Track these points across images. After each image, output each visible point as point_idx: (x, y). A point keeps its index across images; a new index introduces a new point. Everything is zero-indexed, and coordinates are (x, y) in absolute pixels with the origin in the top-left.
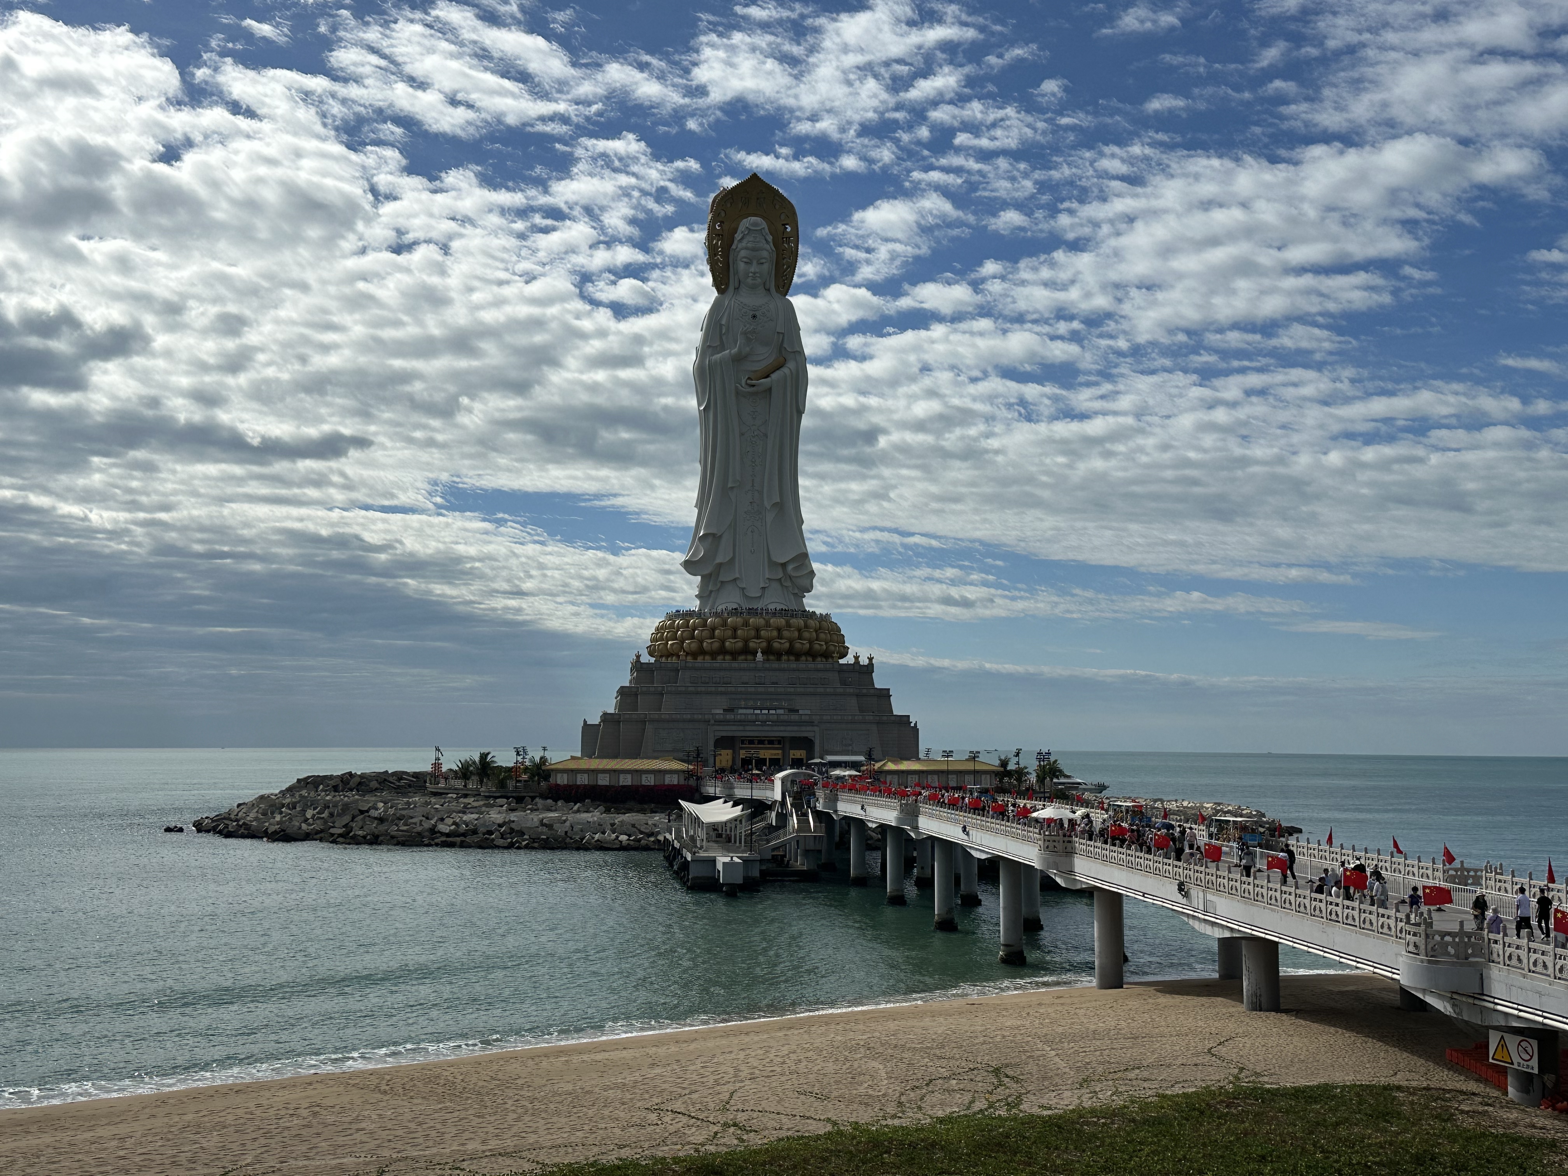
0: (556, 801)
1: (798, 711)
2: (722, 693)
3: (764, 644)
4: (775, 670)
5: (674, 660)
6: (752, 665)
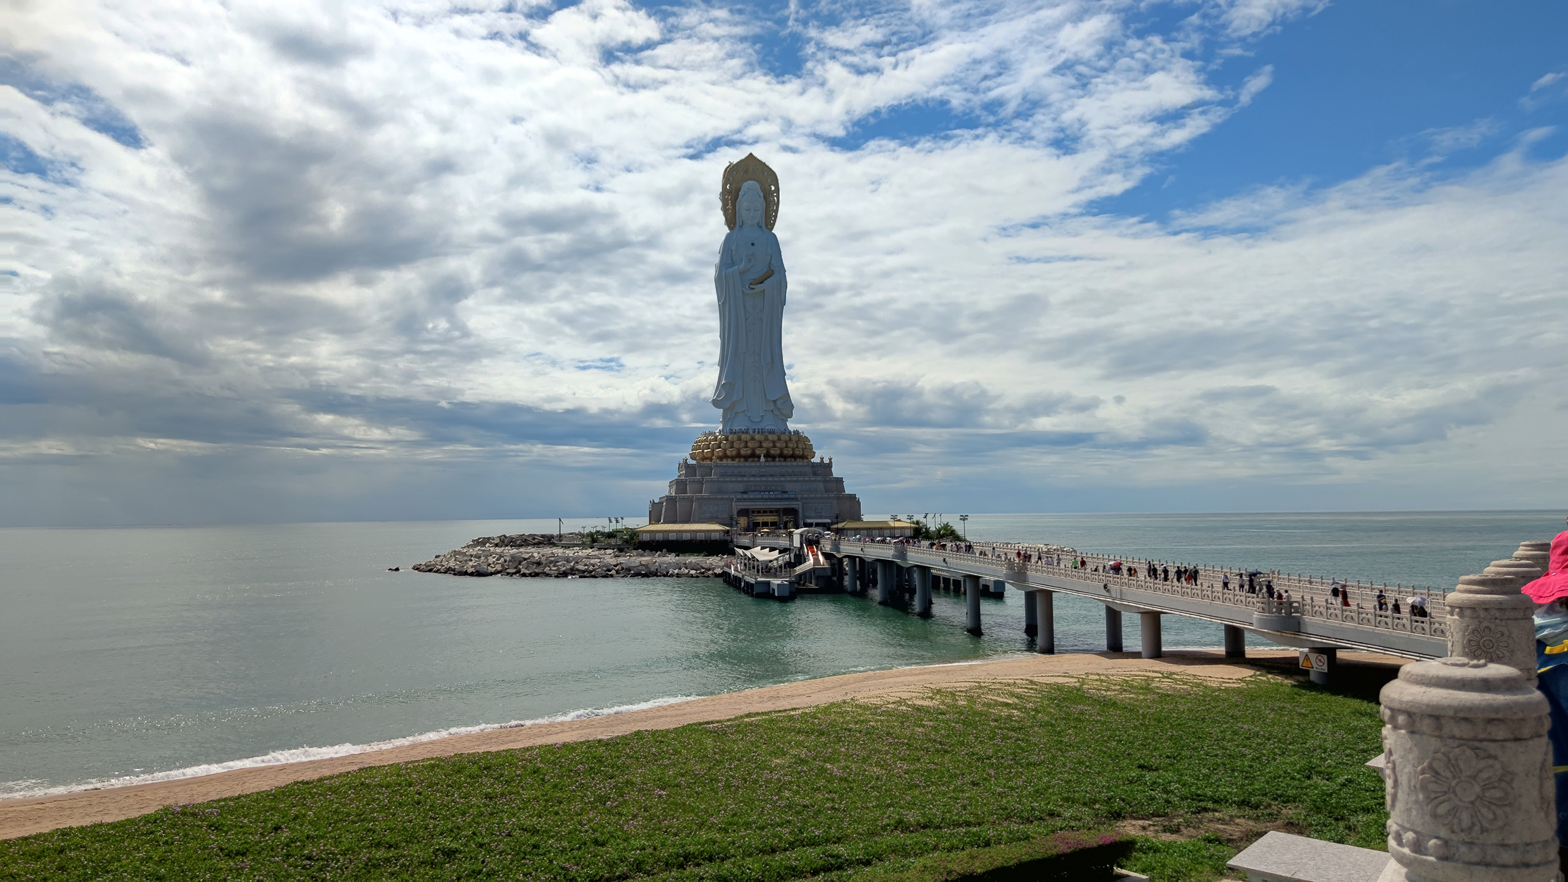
0: (644, 551)
1: (787, 492)
2: (739, 482)
3: (765, 452)
4: (772, 466)
5: (708, 462)
6: (758, 464)
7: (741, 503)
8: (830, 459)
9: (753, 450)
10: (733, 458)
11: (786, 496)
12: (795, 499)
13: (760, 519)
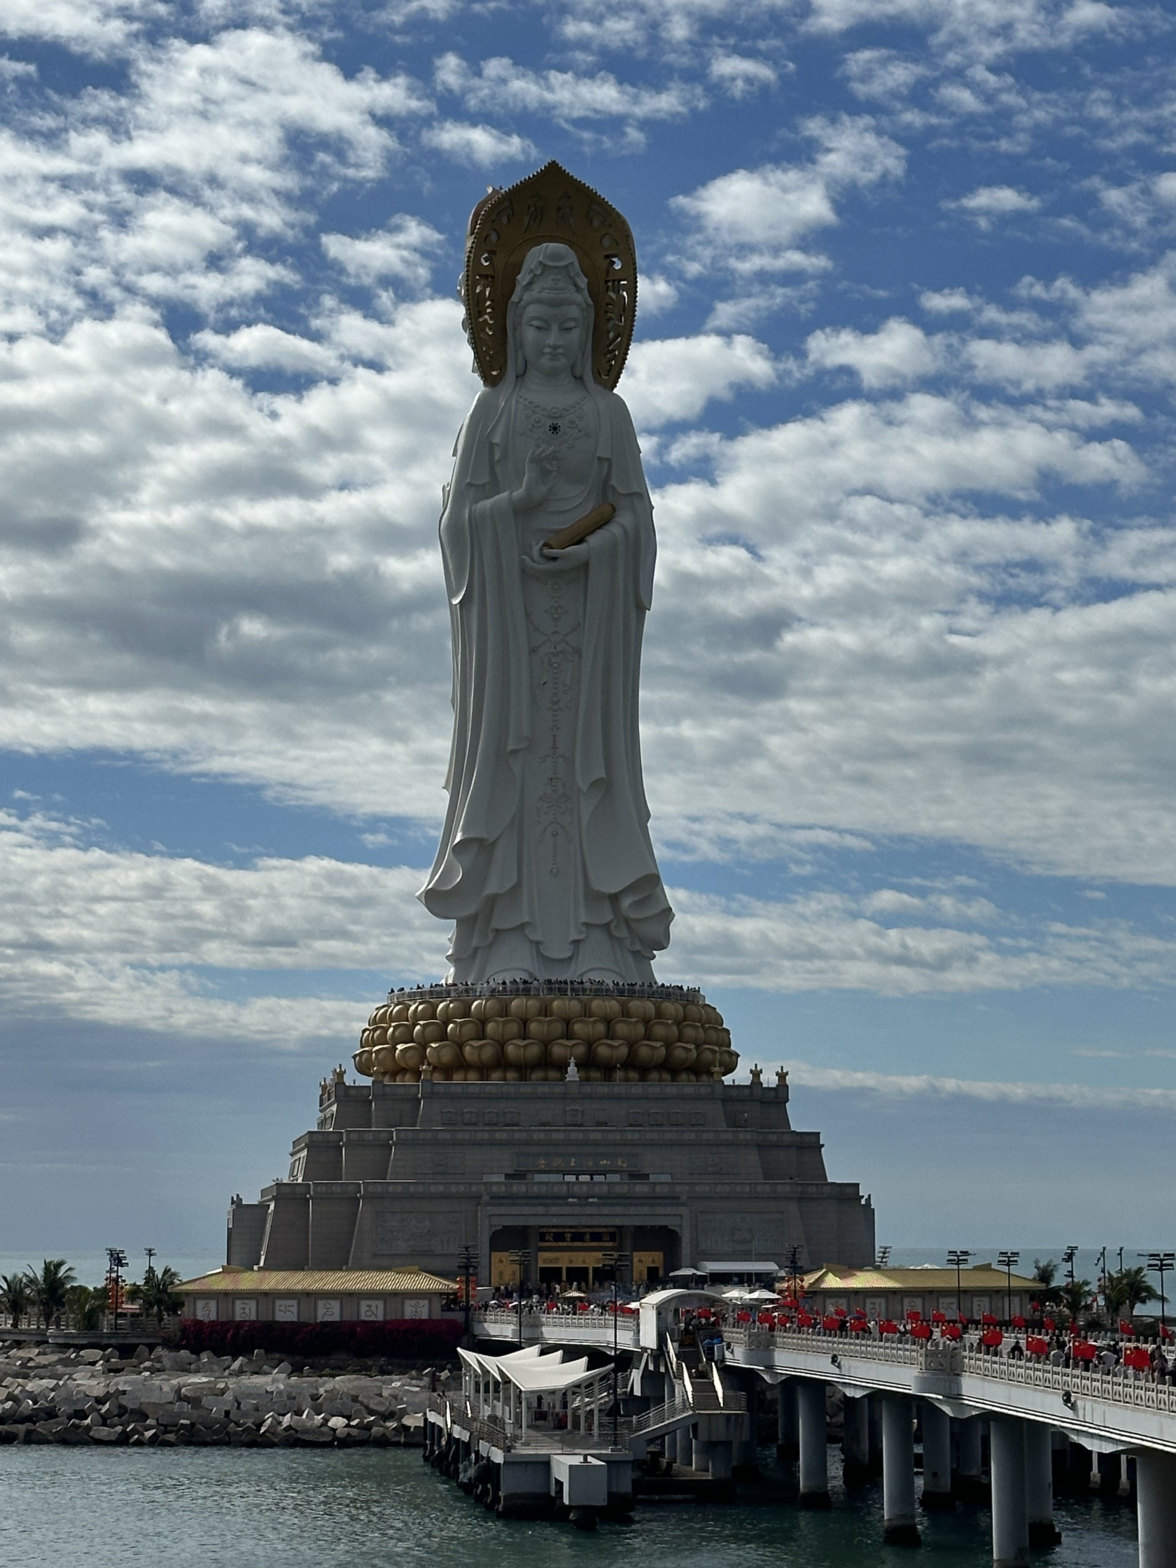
0: (196, 1351)
1: (646, 1176)
2: (502, 1144)
3: (581, 1050)
4: (602, 1098)
5: (408, 1080)
6: (558, 1090)
7: (502, 1210)
8: (782, 1076)
9: (546, 1044)
10: (483, 1070)
11: (641, 1189)
12: (673, 1199)
13: (564, 1260)
